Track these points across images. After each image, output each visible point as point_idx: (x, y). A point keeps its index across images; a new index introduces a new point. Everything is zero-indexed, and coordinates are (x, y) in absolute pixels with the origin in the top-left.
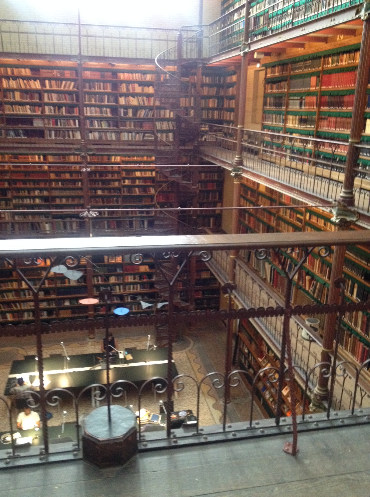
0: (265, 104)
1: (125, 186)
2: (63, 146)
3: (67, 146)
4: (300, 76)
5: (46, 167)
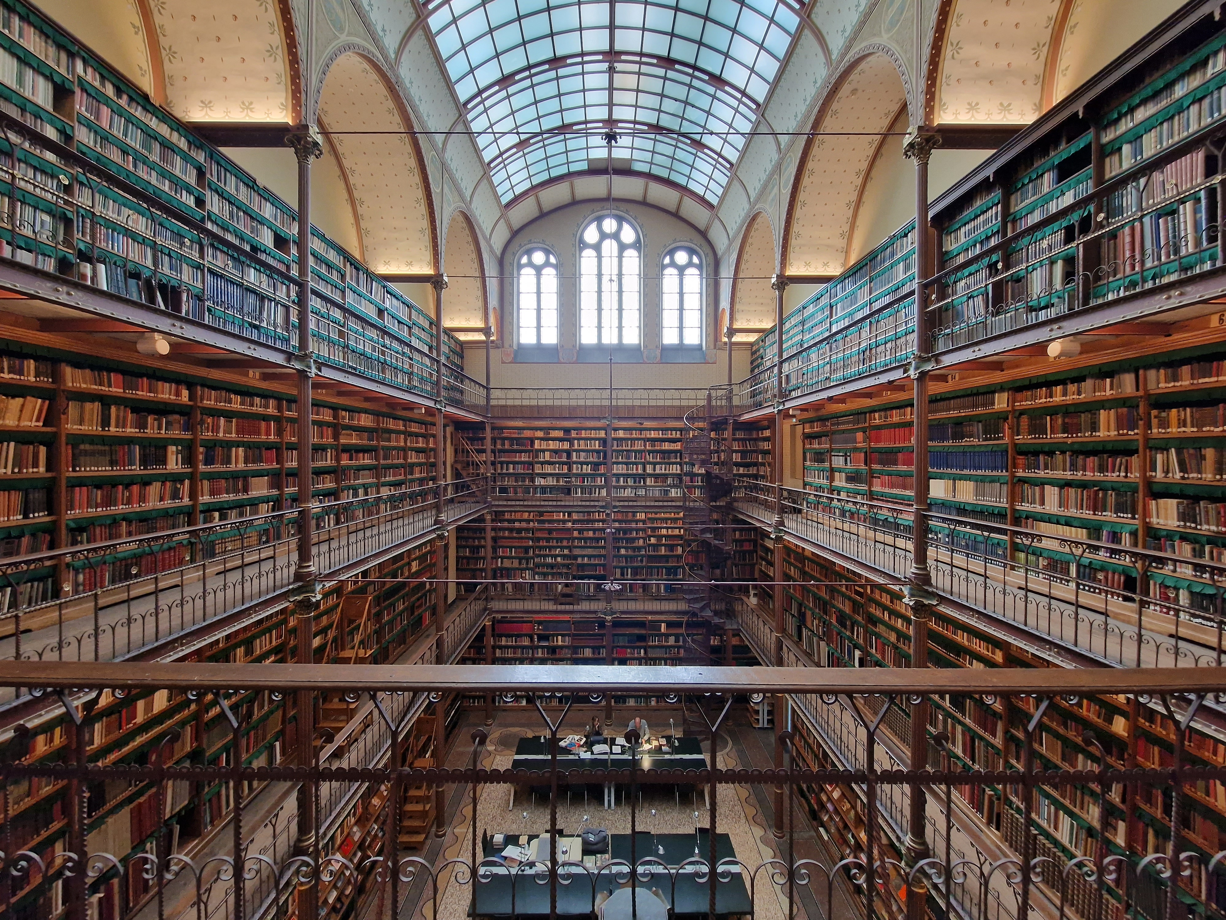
0: (805, 460)
1: (649, 545)
2: (588, 503)
3: (592, 503)
4: (844, 431)
5: (570, 525)
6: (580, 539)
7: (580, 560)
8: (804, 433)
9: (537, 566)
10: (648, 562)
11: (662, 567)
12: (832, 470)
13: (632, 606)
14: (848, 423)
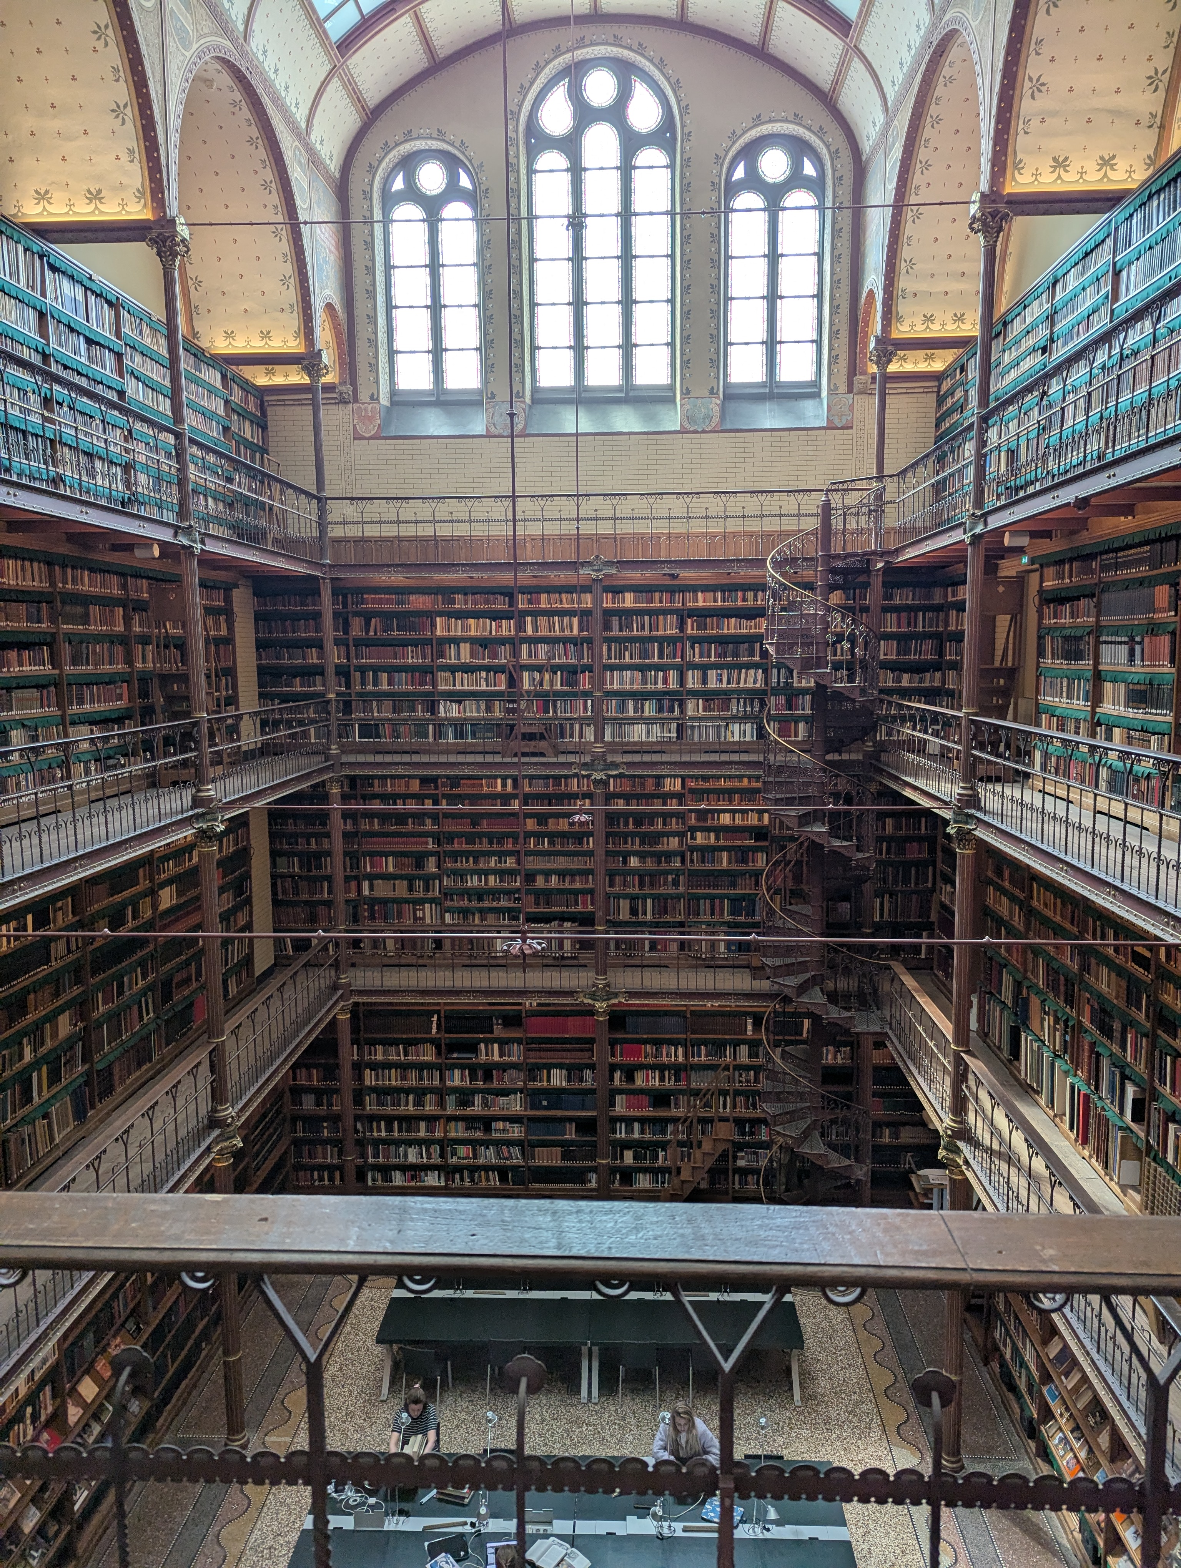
0: (1041, 653)
4: (1128, 585)
5: (515, 805)
6: (539, 836)
7: (540, 882)
8: (1041, 592)
9: (447, 894)
10: (690, 885)
11: (721, 897)
12: (1098, 677)
13: (653, 980)
14: (1139, 562)
